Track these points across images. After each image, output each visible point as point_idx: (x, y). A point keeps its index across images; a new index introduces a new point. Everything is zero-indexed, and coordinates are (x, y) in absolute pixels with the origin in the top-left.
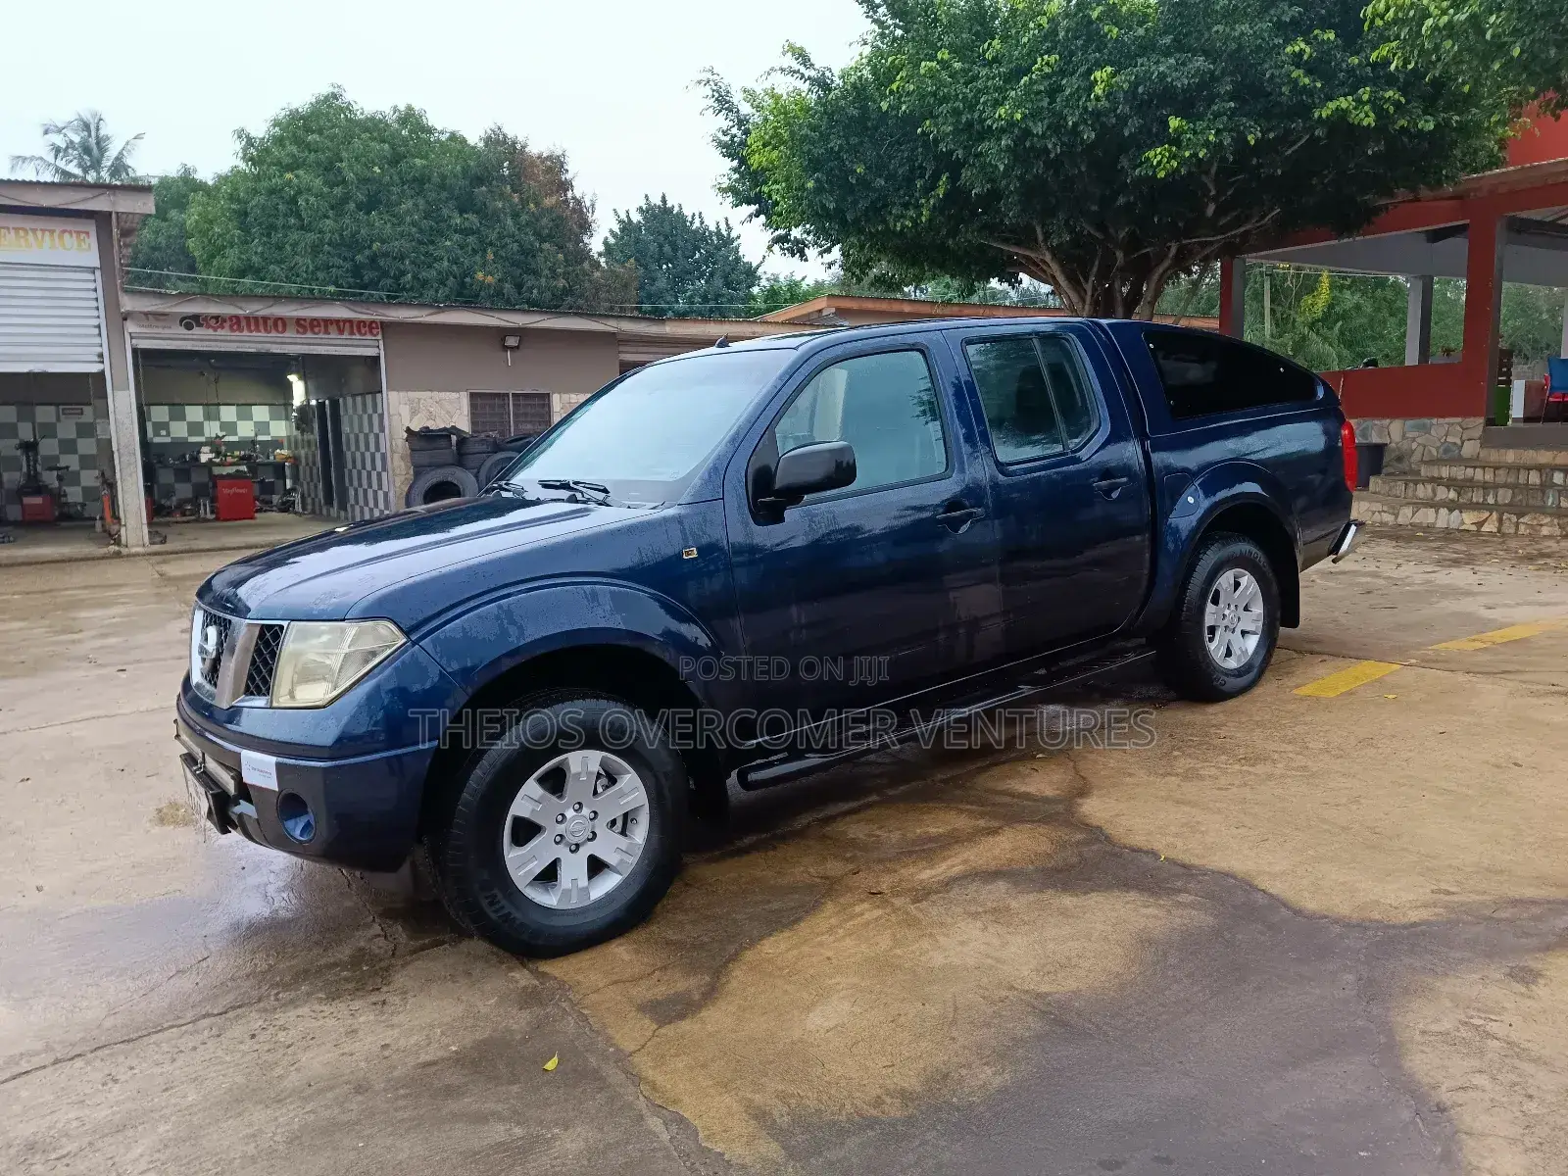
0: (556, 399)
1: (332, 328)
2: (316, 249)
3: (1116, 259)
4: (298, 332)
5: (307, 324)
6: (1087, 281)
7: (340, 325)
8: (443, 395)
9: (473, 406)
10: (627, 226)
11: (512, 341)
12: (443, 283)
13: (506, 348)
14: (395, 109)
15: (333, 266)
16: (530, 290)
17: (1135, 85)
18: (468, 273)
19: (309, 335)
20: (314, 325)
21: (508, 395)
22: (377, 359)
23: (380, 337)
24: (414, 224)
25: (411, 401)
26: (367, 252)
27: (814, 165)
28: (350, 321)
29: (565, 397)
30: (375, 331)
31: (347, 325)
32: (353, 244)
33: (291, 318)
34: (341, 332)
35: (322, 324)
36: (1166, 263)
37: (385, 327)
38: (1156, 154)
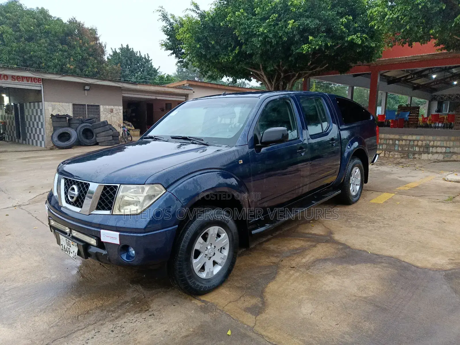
0: (101, 107)
1: (25, 80)
2: (10, 53)
3: (281, 76)
4: (12, 80)
5: (16, 78)
6: (273, 81)
7: (28, 79)
8: (63, 104)
9: (74, 108)
10: (115, 53)
11: (87, 88)
12: (55, 67)
13: (85, 90)
14: (38, 8)
15: (16, 59)
16: (86, 71)
17: (299, 26)
18: (65, 64)
19: (16, 81)
20: (18, 78)
21: (85, 105)
22: (40, 91)
23: (41, 83)
24: (45, 47)
25: (52, 106)
26: (28, 55)
27: (198, 40)
28: (31, 78)
29: (105, 106)
30: (40, 82)
31: (30, 79)
32: (24, 52)
33: (10, 75)
34: (28, 81)
35: (21, 78)
36: (295, 78)
37: (44, 81)
38: (305, 47)
